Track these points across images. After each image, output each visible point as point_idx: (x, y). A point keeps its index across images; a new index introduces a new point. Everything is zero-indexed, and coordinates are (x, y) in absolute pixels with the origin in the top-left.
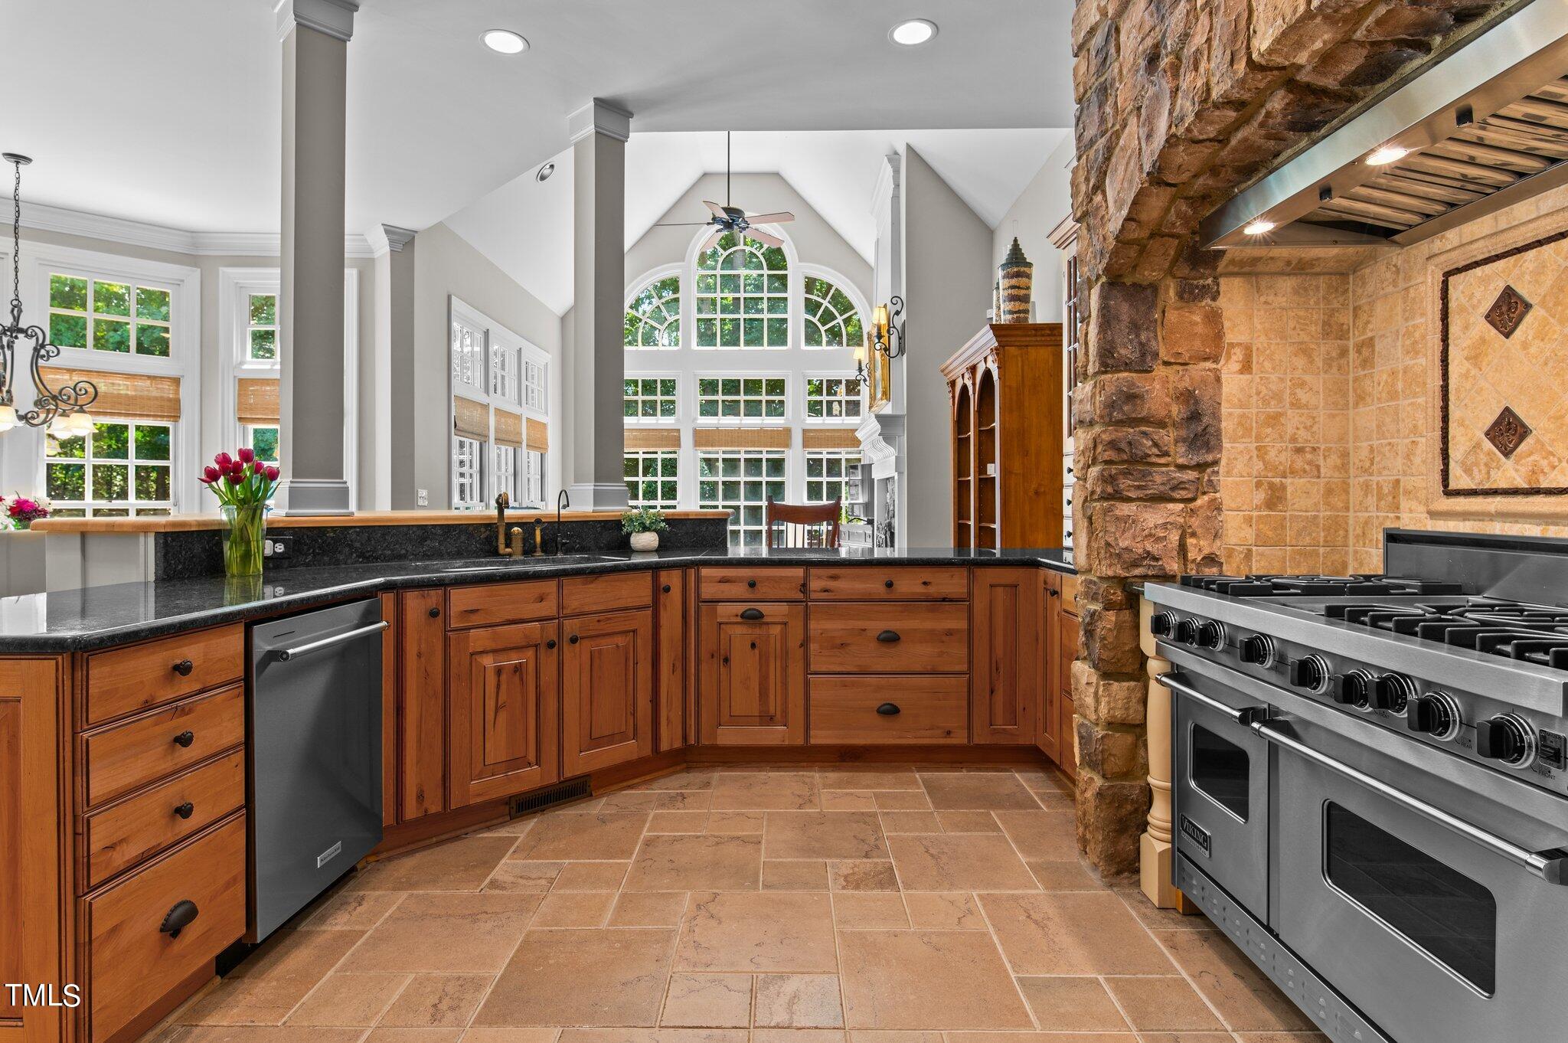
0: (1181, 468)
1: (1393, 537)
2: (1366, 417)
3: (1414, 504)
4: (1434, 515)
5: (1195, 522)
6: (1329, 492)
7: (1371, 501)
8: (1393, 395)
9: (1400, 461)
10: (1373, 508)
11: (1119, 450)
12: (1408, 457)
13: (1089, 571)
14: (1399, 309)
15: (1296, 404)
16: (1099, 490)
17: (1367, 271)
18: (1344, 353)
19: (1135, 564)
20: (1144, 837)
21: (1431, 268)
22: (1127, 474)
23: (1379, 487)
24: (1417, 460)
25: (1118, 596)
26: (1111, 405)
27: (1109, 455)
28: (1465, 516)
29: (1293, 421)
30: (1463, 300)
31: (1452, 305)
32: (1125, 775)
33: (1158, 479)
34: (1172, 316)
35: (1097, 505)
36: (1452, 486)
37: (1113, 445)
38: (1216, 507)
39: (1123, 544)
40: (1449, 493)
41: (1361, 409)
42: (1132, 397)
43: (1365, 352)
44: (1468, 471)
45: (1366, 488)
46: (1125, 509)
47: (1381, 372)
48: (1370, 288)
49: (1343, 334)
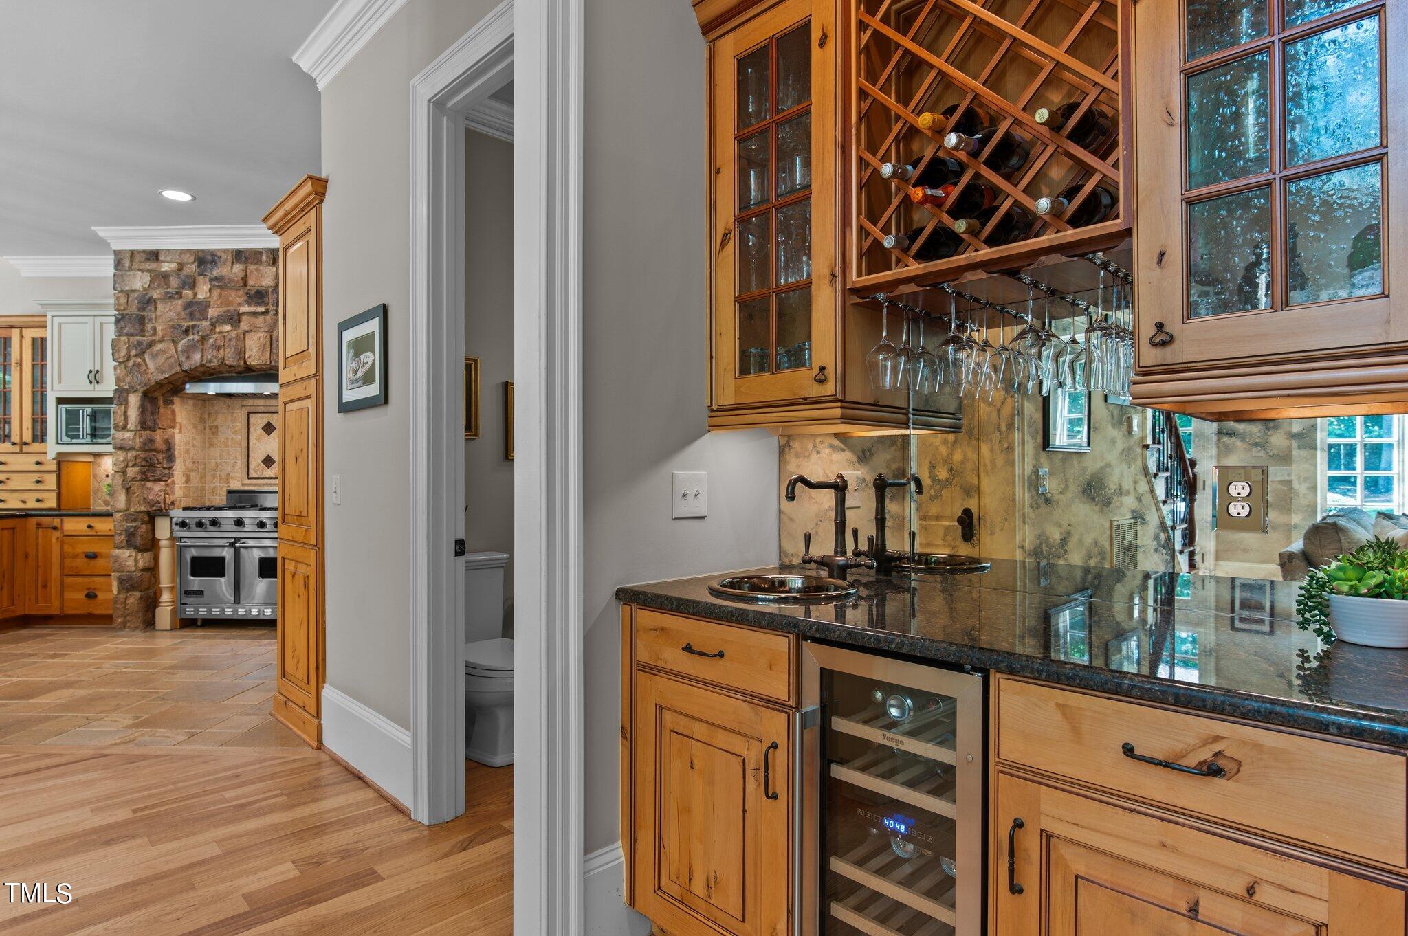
0: (165, 468)
1: (229, 492)
2: (214, 452)
3: (235, 482)
4: (243, 485)
5: (168, 489)
6: (201, 477)
7: (217, 481)
8: (226, 446)
9: (229, 469)
10: (217, 484)
11: (147, 461)
12: (233, 467)
13: (127, 510)
14: (229, 418)
15: (193, 446)
16: (139, 477)
17: (215, 402)
18: (205, 429)
19: (153, 506)
20: (158, 610)
21: (243, 409)
22: (148, 470)
23: (220, 476)
24: (237, 468)
25: (146, 518)
26: (144, 444)
27: (143, 463)
28: (255, 485)
29: (192, 452)
30: (255, 422)
31: (251, 422)
32: (148, 589)
33: (159, 473)
34: (162, 410)
35: (137, 483)
36: (250, 476)
37: (145, 459)
38: (174, 483)
39: (151, 498)
40: (249, 478)
41: (212, 449)
42: (152, 441)
43: (214, 430)
44: (256, 472)
45: (214, 476)
46: (149, 484)
47: (221, 437)
48: (216, 408)
49: (205, 422)
